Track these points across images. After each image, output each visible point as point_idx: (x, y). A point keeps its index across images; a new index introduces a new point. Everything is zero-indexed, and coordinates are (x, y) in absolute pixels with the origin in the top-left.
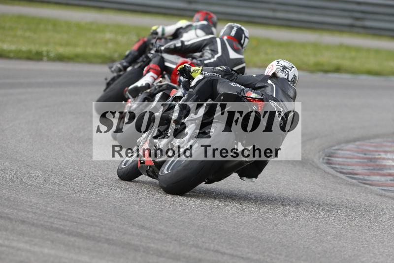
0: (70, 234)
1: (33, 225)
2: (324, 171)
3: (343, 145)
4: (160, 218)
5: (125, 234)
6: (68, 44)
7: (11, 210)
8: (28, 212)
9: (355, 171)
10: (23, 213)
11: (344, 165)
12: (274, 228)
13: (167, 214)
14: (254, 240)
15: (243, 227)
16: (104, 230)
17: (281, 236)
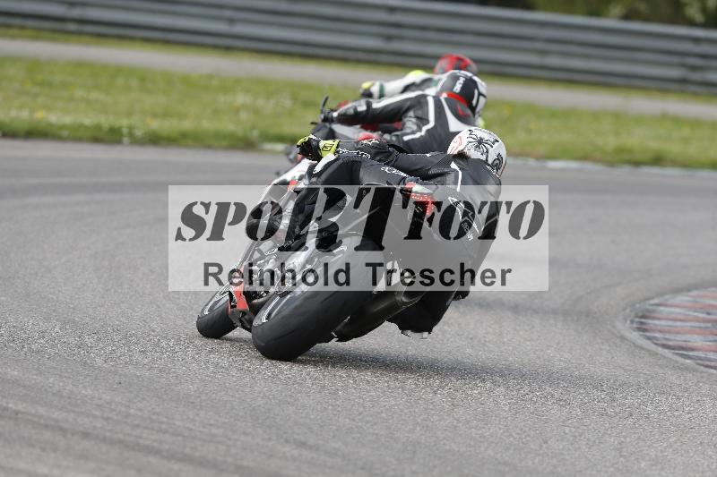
0: (171, 456)
1: (104, 440)
2: (634, 344)
3: (667, 297)
4: (334, 427)
5: (271, 456)
6: (166, 114)
7: (64, 414)
8: (95, 417)
9: (690, 344)
10: (86, 420)
11: (669, 332)
12: (541, 446)
13: (347, 420)
14: (507, 469)
15: (486, 444)
16: (233, 451)
17: (554, 461)
